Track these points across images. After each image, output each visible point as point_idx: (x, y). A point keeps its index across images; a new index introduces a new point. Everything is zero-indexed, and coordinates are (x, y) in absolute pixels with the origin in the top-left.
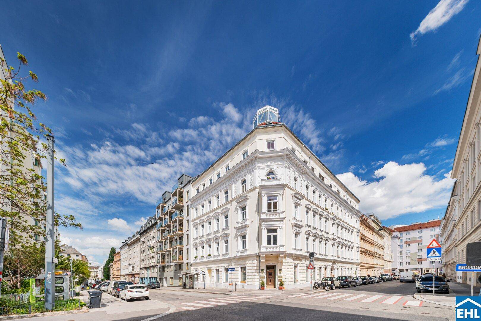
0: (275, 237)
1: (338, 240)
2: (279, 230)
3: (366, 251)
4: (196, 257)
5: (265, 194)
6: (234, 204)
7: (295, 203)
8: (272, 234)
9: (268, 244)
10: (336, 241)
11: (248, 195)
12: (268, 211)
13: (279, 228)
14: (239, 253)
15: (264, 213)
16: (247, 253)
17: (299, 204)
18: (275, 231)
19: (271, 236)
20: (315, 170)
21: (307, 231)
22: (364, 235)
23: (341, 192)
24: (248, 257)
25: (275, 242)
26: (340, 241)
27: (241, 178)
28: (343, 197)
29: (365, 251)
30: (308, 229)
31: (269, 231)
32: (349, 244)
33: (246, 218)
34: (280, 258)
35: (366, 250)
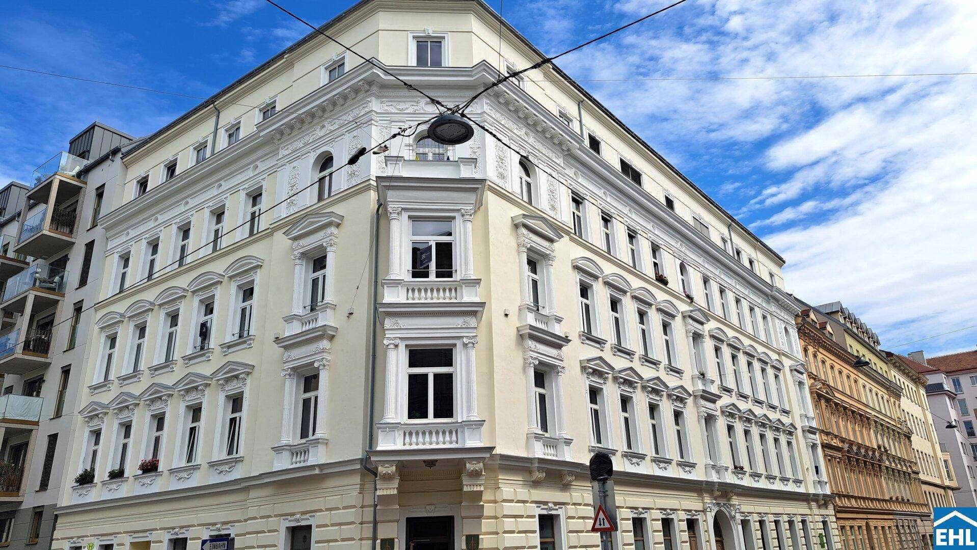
0: (445, 384)
1: (725, 400)
2: (459, 356)
3: (846, 447)
4: (86, 479)
5: (403, 209)
6: (281, 241)
7: (528, 249)
8: (431, 371)
9: (410, 417)
10: (720, 403)
11: (338, 209)
12: (415, 275)
13: (459, 343)
14: (286, 455)
15: (397, 283)
16: (318, 457)
17: (545, 257)
18: (444, 356)
19: (425, 376)
20: (603, 147)
21: (589, 361)
22: (824, 383)
23: (709, 227)
24: (322, 478)
25: (445, 408)
26: (733, 405)
27: (314, 150)
28: (720, 243)
29: (840, 445)
30: (591, 352)
31: (417, 357)
32: (773, 416)
33: (327, 299)
34: (465, 481)
35: (843, 440)
